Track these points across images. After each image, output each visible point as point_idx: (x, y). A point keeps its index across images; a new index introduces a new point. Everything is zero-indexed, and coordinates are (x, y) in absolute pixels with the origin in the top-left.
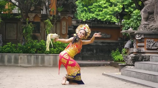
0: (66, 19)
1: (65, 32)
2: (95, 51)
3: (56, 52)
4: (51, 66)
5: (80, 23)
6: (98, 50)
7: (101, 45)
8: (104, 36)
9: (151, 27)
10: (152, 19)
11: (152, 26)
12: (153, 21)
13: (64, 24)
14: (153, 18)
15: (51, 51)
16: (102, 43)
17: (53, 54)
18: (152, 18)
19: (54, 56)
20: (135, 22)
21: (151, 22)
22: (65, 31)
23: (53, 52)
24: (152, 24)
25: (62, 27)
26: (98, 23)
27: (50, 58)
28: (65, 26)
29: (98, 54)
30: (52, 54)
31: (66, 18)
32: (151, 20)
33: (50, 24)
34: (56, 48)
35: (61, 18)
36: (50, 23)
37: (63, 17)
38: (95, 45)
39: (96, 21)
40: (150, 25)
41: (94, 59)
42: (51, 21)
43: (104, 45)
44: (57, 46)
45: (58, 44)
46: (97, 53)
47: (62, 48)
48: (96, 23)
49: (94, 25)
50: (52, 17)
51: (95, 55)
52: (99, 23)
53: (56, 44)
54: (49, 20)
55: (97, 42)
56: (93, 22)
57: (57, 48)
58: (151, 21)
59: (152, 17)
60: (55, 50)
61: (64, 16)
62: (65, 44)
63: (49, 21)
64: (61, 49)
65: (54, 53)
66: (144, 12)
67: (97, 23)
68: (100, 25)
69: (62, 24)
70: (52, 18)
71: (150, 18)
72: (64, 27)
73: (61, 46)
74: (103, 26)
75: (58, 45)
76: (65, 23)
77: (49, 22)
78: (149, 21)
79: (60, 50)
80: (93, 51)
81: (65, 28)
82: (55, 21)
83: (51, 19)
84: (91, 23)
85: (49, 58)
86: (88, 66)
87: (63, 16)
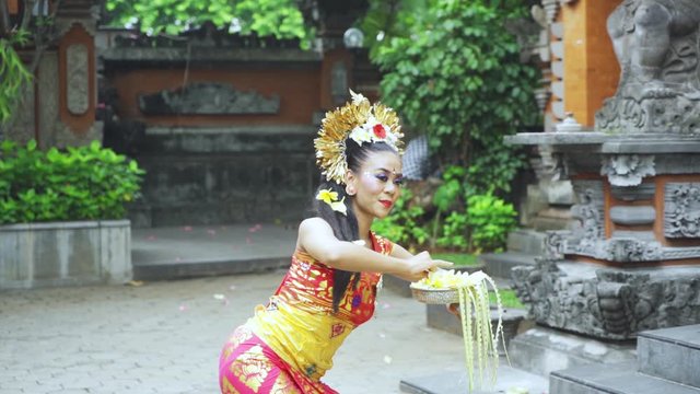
0: (88, 33)
1: (82, 103)
2: (210, 181)
3: (51, 211)
4: (29, 283)
5: (133, 44)
6: (225, 174)
7: (236, 147)
8: (250, 105)
9: (688, 109)
10: (687, 63)
11: (688, 103)
12: (693, 78)
13: (76, 60)
14: (694, 61)
15: (24, 208)
16: (243, 138)
17: (36, 221)
18: (686, 61)
19: (40, 234)
20: (454, 49)
21: (682, 81)
22: (86, 98)
23: (32, 211)
24: (688, 91)
25: (69, 74)
26: (219, 45)
27: (18, 247)
28: (85, 70)
29: (224, 195)
30: (30, 221)
31: (87, 29)
32: (681, 68)
33: (16, 68)
34: (50, 191)
35: (62, 33)
36: (15, 61)
37: (70, 23)
38: (207, 150)
39: (208, 34)
40: (682, 102)
41: (206, 220)
42: (17, 47)
43: (250, 147)
44: (54, 179)
45: (58, 169)
46: (219, 187)
47: (79, 189)
48: (209, 42)
49: (199, 56)
50: (22, 32)
51: (210, 200)
52: (225, 43)
53: (45, 167)
54: (7, 46)
55: (219, 135)
56: (196, 42)
57: (54, 191)
58: (684, 75)
59: (687, 52)
60: (45, 200)
61: (80, 21)
62: (96, 168)
63: (11, 50)
64: (77, 194)
65: (39, 216)
66: (651, 28)
67: (213, 43)
68: (229, 55)
69: (70, 61)
70: (24, 36)
71: (675, 57)
72: (79, 78)
73: (73, 179)
74: (246, 58)
75: (56, 173)
76: (83, 57)
77: (9, 56)
78: (669, 76)
79: (69, 202)
80: (201, 181)
81: (82, 80)
82: (40, 48)
83: (21, 40)
84: (186, 46)
85: (15, 243)
86: (213, 273)
87: (74, 21)
